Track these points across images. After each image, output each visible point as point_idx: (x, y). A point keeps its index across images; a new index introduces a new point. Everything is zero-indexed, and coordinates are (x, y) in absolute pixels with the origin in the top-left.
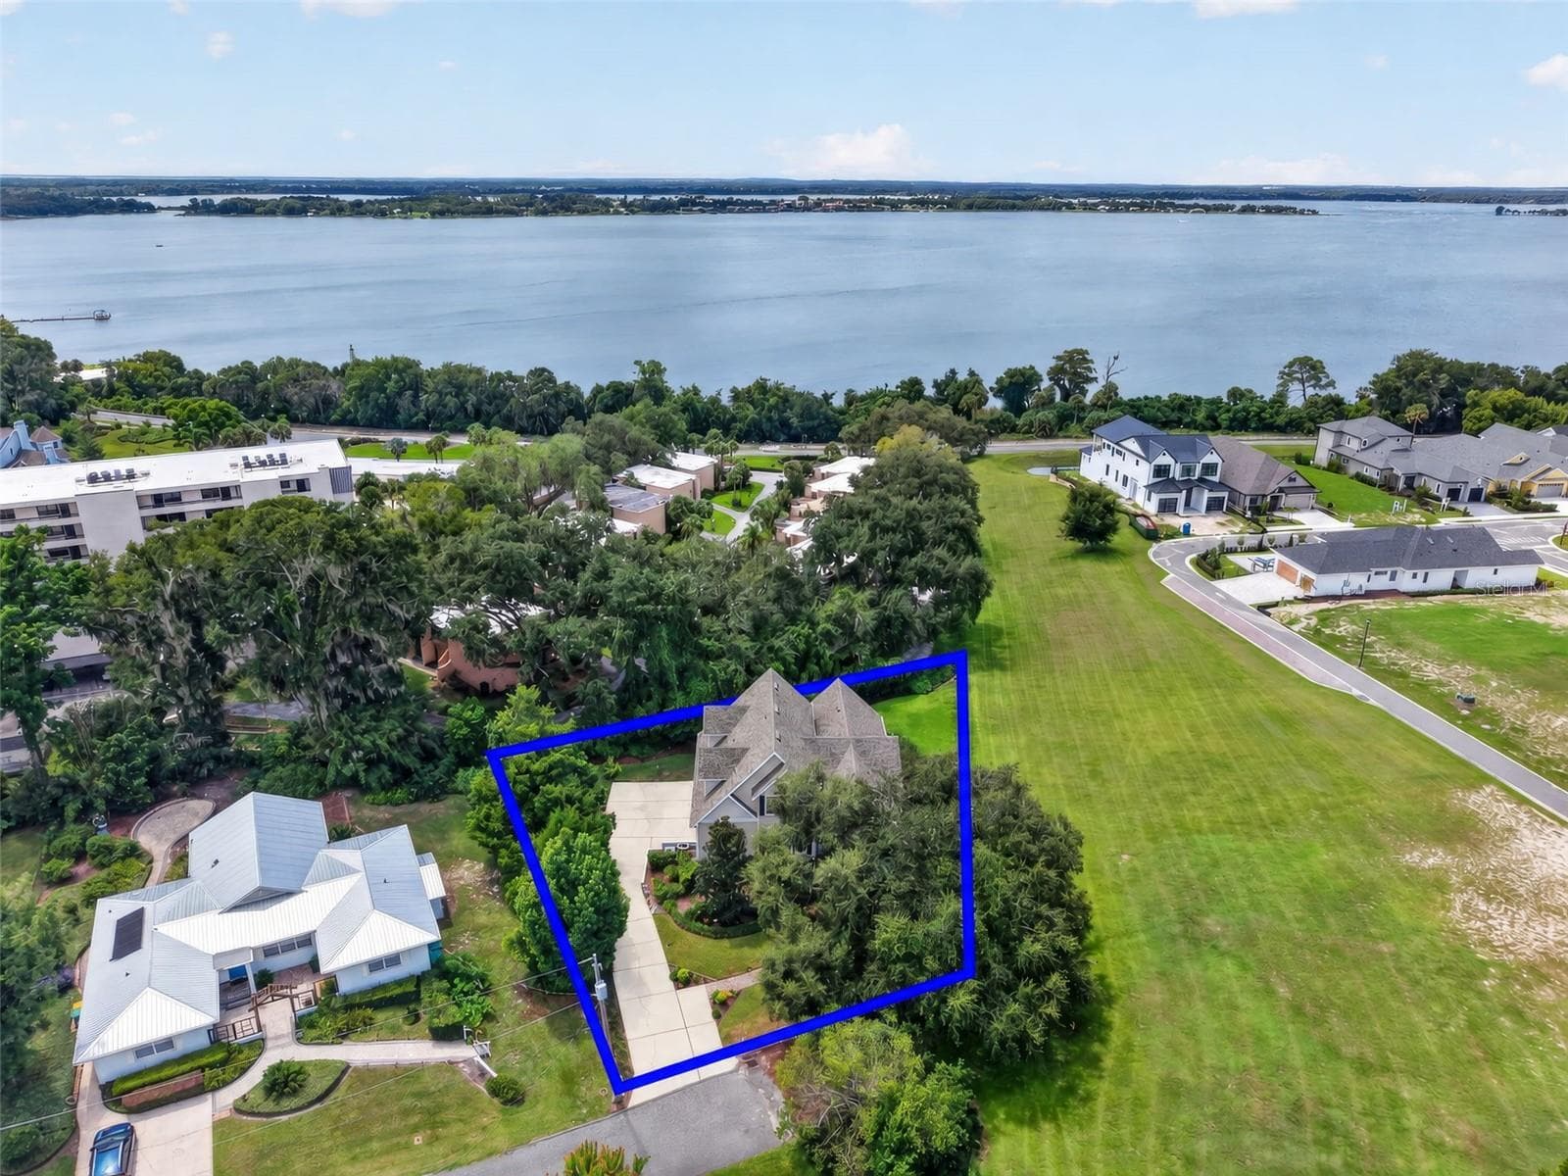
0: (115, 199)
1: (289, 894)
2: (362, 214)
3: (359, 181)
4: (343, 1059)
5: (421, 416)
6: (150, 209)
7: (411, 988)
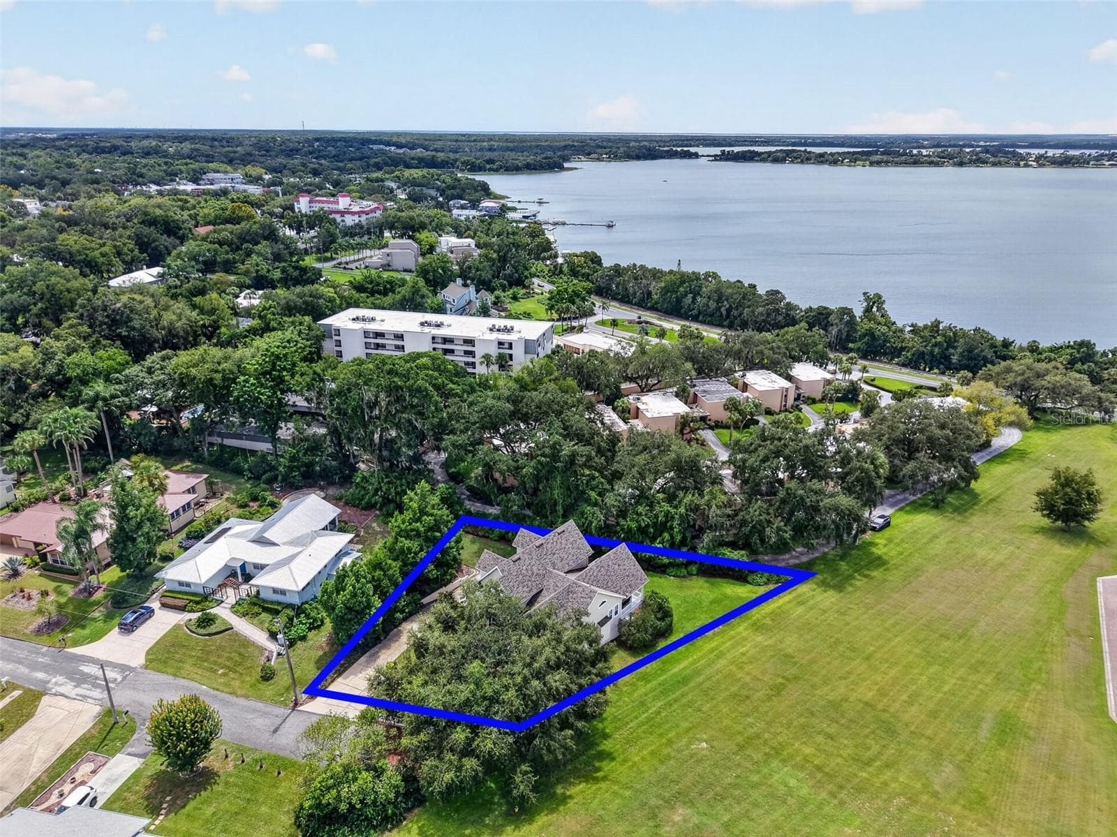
0: (679, 149)
1: (274, 544)
2: (822, 162)
3: (837, 137)
4: (233, 624)
5: (695, 312)
6: (696, 156)
7: (280, 608)
